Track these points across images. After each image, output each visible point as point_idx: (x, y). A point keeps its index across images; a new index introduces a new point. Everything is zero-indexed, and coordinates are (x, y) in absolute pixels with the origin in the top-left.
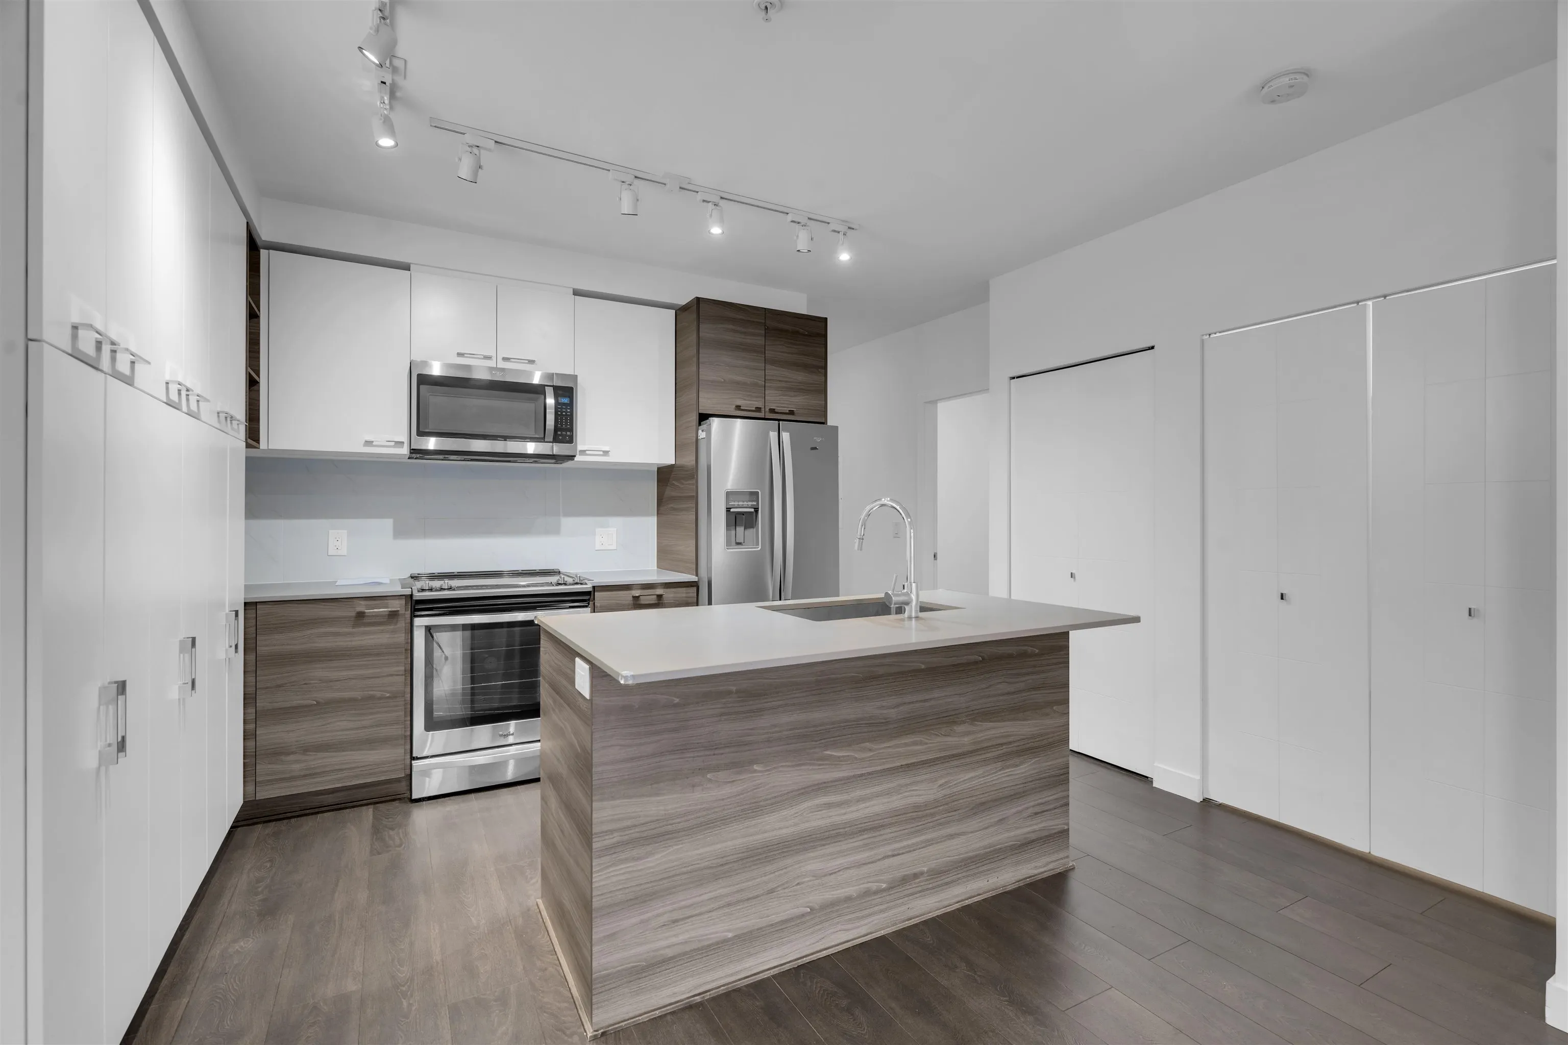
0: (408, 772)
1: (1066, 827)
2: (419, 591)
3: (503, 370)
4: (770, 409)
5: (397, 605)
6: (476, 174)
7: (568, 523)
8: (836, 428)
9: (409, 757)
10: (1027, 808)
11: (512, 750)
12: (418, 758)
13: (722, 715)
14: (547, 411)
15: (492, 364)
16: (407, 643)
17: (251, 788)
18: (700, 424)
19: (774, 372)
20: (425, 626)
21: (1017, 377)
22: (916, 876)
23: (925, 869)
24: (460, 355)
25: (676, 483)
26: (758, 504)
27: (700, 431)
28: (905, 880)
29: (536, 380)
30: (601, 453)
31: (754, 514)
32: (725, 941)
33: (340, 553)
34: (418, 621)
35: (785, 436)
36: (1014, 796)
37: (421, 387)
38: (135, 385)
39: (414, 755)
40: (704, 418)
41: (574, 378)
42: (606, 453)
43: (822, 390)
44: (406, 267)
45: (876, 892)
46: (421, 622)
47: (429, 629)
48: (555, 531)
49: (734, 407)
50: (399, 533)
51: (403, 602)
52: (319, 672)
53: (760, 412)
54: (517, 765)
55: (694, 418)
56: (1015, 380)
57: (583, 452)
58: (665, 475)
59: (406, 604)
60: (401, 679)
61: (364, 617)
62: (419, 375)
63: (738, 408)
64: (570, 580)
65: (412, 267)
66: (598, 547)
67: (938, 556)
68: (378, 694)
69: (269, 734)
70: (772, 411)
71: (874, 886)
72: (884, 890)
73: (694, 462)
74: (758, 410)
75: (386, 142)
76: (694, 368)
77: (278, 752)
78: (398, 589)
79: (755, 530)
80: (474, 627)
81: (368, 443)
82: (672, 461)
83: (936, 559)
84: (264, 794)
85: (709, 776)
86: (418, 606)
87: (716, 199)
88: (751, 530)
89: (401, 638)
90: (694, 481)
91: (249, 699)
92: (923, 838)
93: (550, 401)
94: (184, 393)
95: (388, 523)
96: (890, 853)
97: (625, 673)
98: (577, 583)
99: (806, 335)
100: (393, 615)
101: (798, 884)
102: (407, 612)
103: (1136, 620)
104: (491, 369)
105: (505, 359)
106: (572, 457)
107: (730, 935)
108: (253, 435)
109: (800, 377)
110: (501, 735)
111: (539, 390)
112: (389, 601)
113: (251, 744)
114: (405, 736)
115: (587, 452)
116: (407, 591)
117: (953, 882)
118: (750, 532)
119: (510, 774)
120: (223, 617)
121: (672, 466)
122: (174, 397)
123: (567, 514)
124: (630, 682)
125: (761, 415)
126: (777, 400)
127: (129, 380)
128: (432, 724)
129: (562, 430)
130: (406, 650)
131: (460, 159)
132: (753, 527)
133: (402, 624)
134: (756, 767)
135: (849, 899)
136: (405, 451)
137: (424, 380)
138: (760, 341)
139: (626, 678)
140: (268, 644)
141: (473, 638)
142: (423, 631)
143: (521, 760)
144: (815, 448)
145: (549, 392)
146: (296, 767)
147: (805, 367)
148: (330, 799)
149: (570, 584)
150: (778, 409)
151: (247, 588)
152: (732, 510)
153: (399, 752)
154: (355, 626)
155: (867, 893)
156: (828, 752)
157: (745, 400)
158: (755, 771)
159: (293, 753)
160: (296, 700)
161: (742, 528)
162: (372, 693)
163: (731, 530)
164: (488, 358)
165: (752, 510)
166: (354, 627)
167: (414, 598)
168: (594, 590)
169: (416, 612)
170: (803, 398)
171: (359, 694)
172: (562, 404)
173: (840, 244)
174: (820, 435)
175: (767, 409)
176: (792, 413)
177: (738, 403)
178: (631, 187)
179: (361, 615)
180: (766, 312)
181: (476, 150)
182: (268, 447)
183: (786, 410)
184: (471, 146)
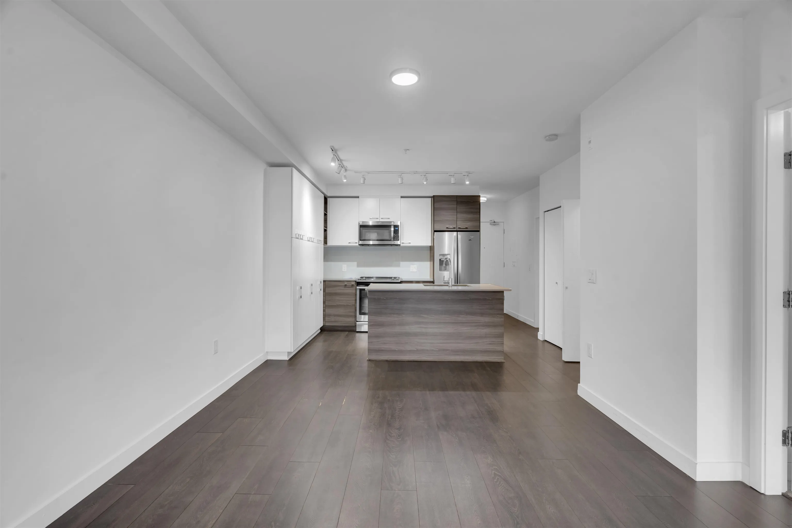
0: (356, 325)
1: (502, 350)
2: (358, 280)
3: (381, 222)
4: (459, 227)
5: (354, 283)
6: (364, 181)
7: (402, 263)
8: (481, 233)
9: (356, 321)
10: (487, 342)
12: (358, 321)
13: (395, 303)
15: (378, 220)
16: (355, 293)
17: (324, 322)
18: (434, 234)
19: (460, 215)
20: (360, 289)
22: (447, 350)
27: (434, 236)
28: (444, 350)
29: (389, 224)
30: (406, 243)
33: (344, 271)
34: (357, 287)
35: (460, 237)
36: (481, 337)
37: (361, 228)
38: (303, 239)
40: (438, 231)
42: (410, 243)
43: (479, 220)
44: (358, 197)
47: (361, 290)
48: (399, 266)
49: (446, 228)
50: (358, 266)
52: (337, 298)
53: (455, 229)
56: (546, 212)
57: (403, 243)
58: (430, 249)
59: (356, 283)
60: (354, 301)
62: (360, 225)
63: (447, 228)
66: (411, 271)
68: (349, 304)
69: (329, 311)
73: (435, 245)
74: (454, 228)
75: (345, 181)
76: (433, 217)
77: (330, 315)
78: (354, 279)
81: (349, 243)
82: (430, 245)
84: (327, 324)
85: (392, 315)
86: (358, 283)
87: (425, 174)
89: (354, 291)
90: (434, 251)
91: (324, 302)
93: (392, 229)
94: (311, 238)
95: (355, 263)
99: (472, 202)
100: (353, 285)
101: (413, 343)
102: (356, 285)
103: (511, 290)
104: (377, 222)
105: (382, 218)
106: (399, 245)
108: (325, 242)
109: (470, 216)
111: (389, 226)
112: (352, 282)
113: (324, 312)
114: (355, 316)
117: (459, 355)
118: (448, 266)
120: (319, 283)
122: (309, 239)
123: (403, 261)
126: (461, 225)
127: (302, 239)
128: (360, 314)
129: (395, 237)
131: (361, 179)
133: (355, 288)
135: (428, 350)
136: (357, 245)
138: (455, 206)
140: (328, 290)
142: (359, 291)
144: (471, 240)
145: (392, 227)
146: (332, 319)
147: (472, 213)
148: (340, 329)
149: (395, 280)
150: (461, 227)
151: (324, 278)
152: (441, 260)
153: (354, 319)
154: (345, 288)
157: (450, 225)
159: (332, 316)
160: (333, 304)
163: (440, 266)
164: (377, 218)
168: (401, 282)
169: (358, 285)
170: (471, 223)
171: (345, 304)
172: (396, 230)
173: (465, 179)
174: (472, 235)
175: (457, 228)
176: (467, 228)
177: (447, 226)
178: (401, 176)
179: (346, 285)
180: (457, 197)
181: (364, 176)
182: (329, 245)
183: (465, 227)
184: (363, 175)
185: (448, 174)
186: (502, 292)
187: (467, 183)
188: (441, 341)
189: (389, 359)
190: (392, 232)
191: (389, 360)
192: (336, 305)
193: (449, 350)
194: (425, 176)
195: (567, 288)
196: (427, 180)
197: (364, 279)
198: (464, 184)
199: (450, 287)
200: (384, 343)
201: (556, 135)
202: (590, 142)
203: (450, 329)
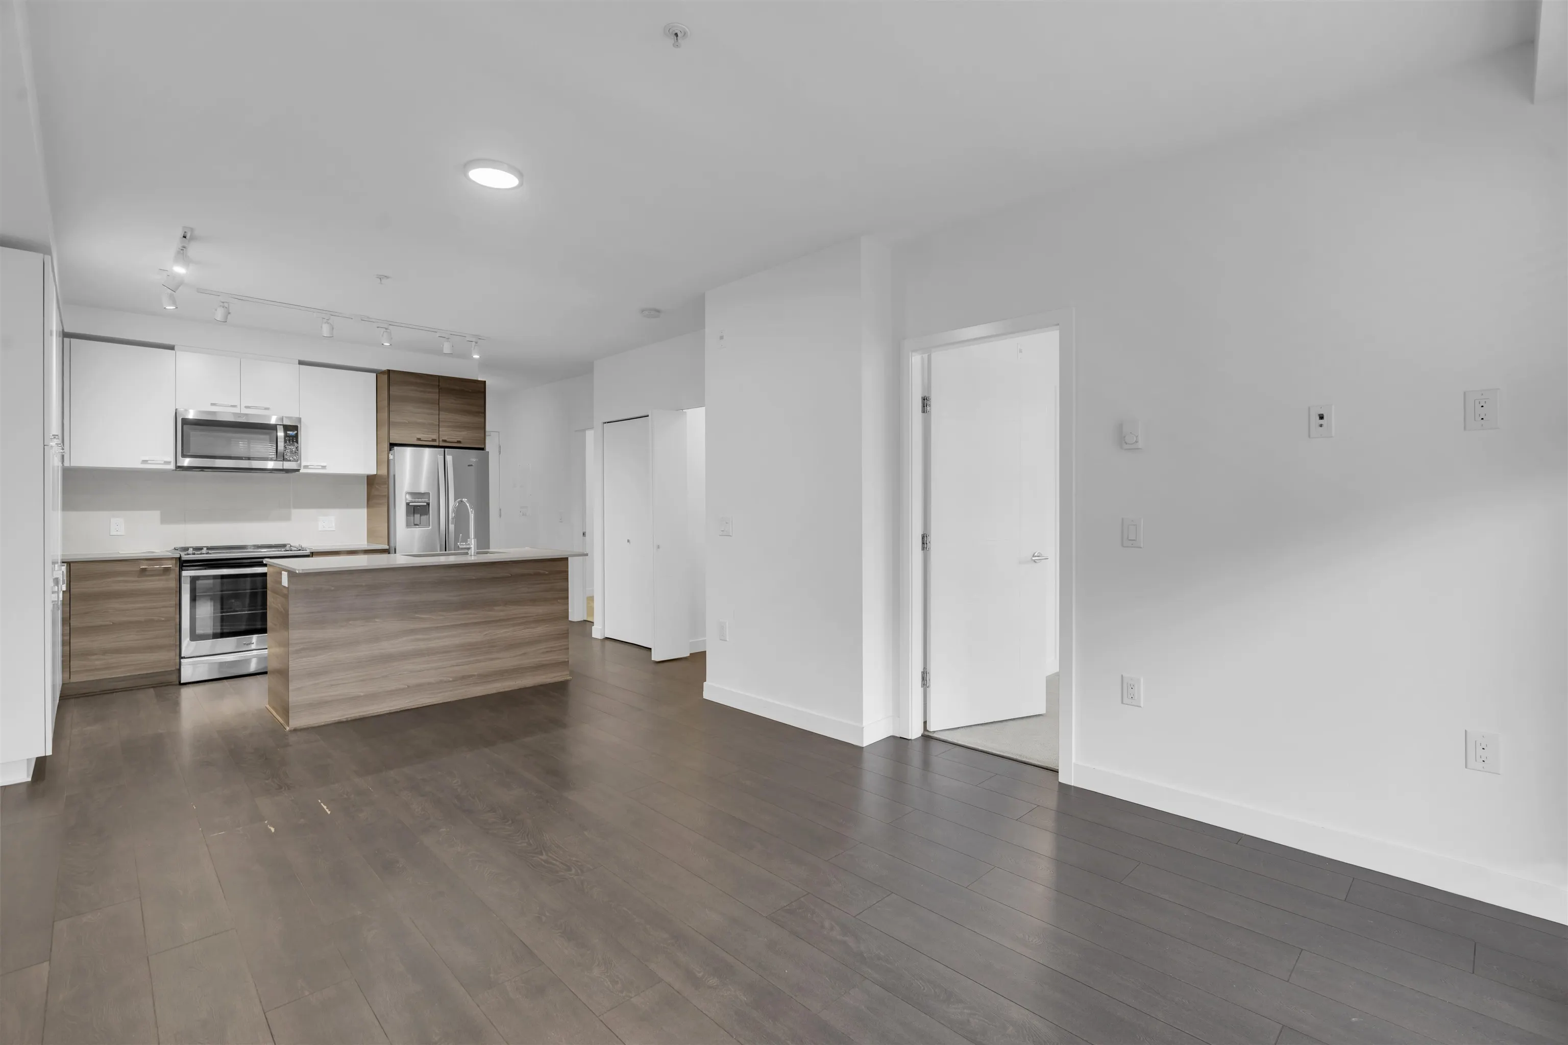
0: (178, 667)
1: (567, 660)
2: (185, 555)
3: (246, 415)
4: (443, 440)
5: (170, 564)
6: (226, 317)
7: (296, 513)
8: (488, 452)
9: (178, 657)
11: (255, 652)
12: (184, 658)
13: (357, 596)
14: (278, 440)
15: (237, 410)
16: (177, 587)
17: (67, 675)
18: (390, 450)
19: (444, 415)
20: (190, 577)
21: (608, 423)
23: (476, 673)
24: (213, 404)
25: (377, 487)
26: (429, 500)
27: (390, 454)
28: (463, 678)
29: (273, 421)
30: (320, 467)
31: (427, 506)
32: (359, 697)
33: (119, 533)
34: (184, 573)
35: (449, 458)
36: (532, 643)
37: (184, 426)
39: (183, 656)
40: (392, 445)
41: (300, 420)
42: (324, 467)
43: (483, 427)
44: (172, 348)
45: (445, 682)
46: (187, 574)
47: (194, 580)
48: (288, 518)
49: (416, 439)
50: (165, 520)
51: (174, 562)
52: (115, 604)
53: (435, 442)
54: (258, 663)
55: (386, 446)
57: (306, 467)
58: (371, 480)
59: (176, 563)
60: (172, 610)
61: (146, 571)
62: (183, 419)
63: (419, 439)
64: (293, 549)
65: (176, 348)
67: (587, 534)
68: (156, 618)
69: (79, 643)
70: (445, 441)
71: (445, 679)
72: (450, 681)
73: (386, 474)
74: (434, 440)
75: (171, 307)
76: (386, 414)
77: (86, 654)
78: (170, 555)
79: (428, 516)
80: (223, 577)
81: (145, 462)
82: (375, 473)
83: (585, 536)
84: (75, 679)
86: (183, 564)
87: (386, 326)
88: (426, 516)
89: (173, 584)
90: (386, 486)
91: (66, 621)
92: (475, 658)
93: (281, 434)
95: (156, 514)
96: (455, 664)
97: (298, 568)
98: (300, 550)
99: (469, 392)
100: (167, 570)
101: (400, 674)
102: (176, 568)
103: (576, 555)
104: (235, 414)
105: (247, 407)
106: (298, 470)
107: (362, 694)
109: (464, 418)
110: (245, 644)
111: (274, 428)
112: (164, 561)
113: (67, 648)
114: (176, 645)
115: (309, 467)
116: (178, 556)
118: (424, 518)
119: (253, 667)
121: (375, 475)
123: (295, 507)
124: (301, 572)
125: (436, 444)
126: (449, 434)
128: (194, 637)
129: (290, 453)
130: (176, 591)
131: (216, 310)
132: (427, 515)
133: (174, 575)
134: (377, 620)
135: (429, 684)
136: (172, 466)
137: (185, 422)
138: (435, 397)
139: (299, 570)
140: (78, 590)
141: (222, 584)
142: (188, 580)
143: (261, 659)
144: (470, 466)
145: (280, 428)
146: (97, 663)
147: (469, 412)
148: (121, 685)
149: (295, 551)
150: (448, 440)
151: (67, 556)
152: (410, 504)
153: (172, 655)
154: (140, 577)
155: (441, 682)
156: (417, 615)
157: (423, 434)
158: (376, 622)
159: (96, 654)
160: (99, 622)
161: (419, 515)
162: (153, 618)
163: (410, 516)
164: (234, 406)
165: (425, 504)
166: (138, 577)
167: (183, 559)
168: (312, 554)
169: (184, 568)
170: (469, 432)
171: (142, 619)
172: (290, 436)
173: (472, 349)
174: (472, 457)
175: (441, 440)
176: (459, 442)
177: (419, 436)
178: (329, 321)
179: (144, 570)
180: (440, 378)
181: (226, 305)
182: (72, 465)
183: (456, 440)
184: (223, 302)
185: (438, 335)
186: (566, 560)
187: (476, 356)
188: (460, 661)
189: (343, 718)
190: (280, 442)
191: (345, 720)
192: (111, 625)
193: (474, 675)
194: (388, 330)
195: (658, 547)
196: (392, 338)
197: (204, 551)
198: (467, 356)
199: (471, 556)
200: (332, 685)
201: (658, 311)
202: (722, 338)
203: (475, 636)
